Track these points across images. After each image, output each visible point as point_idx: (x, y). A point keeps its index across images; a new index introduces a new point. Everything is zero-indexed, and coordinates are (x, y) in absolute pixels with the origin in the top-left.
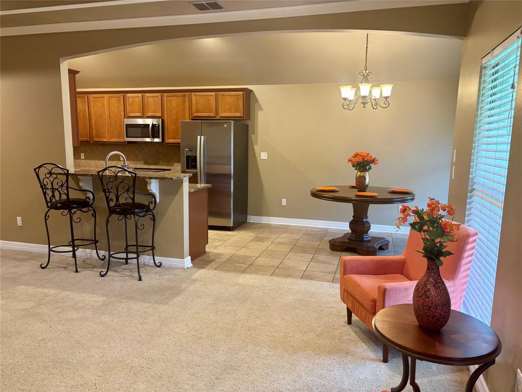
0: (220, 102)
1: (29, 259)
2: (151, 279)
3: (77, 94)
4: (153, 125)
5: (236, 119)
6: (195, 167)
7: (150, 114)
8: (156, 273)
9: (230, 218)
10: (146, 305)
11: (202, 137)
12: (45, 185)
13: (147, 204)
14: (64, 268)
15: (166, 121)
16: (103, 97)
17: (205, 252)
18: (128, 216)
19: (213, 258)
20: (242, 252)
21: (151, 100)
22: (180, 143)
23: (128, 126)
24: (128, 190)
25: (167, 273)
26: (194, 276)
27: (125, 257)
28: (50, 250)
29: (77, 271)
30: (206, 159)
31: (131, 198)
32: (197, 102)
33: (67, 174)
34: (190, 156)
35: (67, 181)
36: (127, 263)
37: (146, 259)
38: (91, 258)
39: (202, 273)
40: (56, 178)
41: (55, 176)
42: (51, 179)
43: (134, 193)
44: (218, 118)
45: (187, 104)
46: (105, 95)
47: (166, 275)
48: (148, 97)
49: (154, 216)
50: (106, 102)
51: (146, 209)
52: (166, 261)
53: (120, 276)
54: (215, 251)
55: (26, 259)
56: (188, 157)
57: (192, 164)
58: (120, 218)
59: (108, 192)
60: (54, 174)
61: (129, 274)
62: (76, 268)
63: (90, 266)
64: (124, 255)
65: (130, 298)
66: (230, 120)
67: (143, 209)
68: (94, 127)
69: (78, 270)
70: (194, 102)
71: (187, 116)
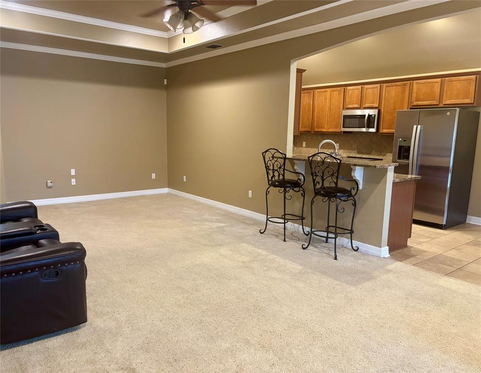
0: (445, 88)
1: (253, 224)
2: (346, 260)
3: (302, 90)
4: (369, 115)
5: (462, 107)
6: (407, 158)
7: (367, 105)
8: (352, 256)
9: (443, 215)
10: (336, 282)
11: (419, 126)
12: (268, 166)
13: (349, 190)
14: (276, 236)
15: (382, 111)
16: (326, 92)
17: (405, 246)
18: (332, 199)
19: (414, 253)
20: (452, 254)
21: (370, 91)
22: (393, 133)
23: (345, 117)
24: (332, 175)
25: (362, 258)
26: (388, 267)
27: (326, 236)
28: (267, 219)
29: (285, 241)
30: (420, 149)
31: (335, 182)
32: (418, 89)
33: (285, 158)
34: (403, 146)
35: (284, 164)
36: (327, 242)
37: (344, 241)
38: (298, 232)
39: (398, 265)
40: (276, 161)
41: (276, 159)
42: (273, 161)
43: (337, 178)
44: (441, 105)
45: (407, 92)
46: (328, 89)
47: (360, 259)
48: (367, 89)
49: (355, 201)
50: (328, 96)
51: (347, 193)
52: (363, 247)
53: (319, 252)
54: (419, 247)
55: (251, 224)
56: (400, 147)
57: (405, 154)
58: (324, 200)
59: (315, 176)
60: (276, 157)
61: (327, 252)
62: (285, 238)
63: (296, 238)
64: (325, 234)
65: (324, 273)
66: (455, 107)
67: (345, 194)
68: (316, 119)
69: (286, 239)
70: (415, 90)
71: (406, 105)
